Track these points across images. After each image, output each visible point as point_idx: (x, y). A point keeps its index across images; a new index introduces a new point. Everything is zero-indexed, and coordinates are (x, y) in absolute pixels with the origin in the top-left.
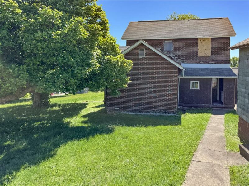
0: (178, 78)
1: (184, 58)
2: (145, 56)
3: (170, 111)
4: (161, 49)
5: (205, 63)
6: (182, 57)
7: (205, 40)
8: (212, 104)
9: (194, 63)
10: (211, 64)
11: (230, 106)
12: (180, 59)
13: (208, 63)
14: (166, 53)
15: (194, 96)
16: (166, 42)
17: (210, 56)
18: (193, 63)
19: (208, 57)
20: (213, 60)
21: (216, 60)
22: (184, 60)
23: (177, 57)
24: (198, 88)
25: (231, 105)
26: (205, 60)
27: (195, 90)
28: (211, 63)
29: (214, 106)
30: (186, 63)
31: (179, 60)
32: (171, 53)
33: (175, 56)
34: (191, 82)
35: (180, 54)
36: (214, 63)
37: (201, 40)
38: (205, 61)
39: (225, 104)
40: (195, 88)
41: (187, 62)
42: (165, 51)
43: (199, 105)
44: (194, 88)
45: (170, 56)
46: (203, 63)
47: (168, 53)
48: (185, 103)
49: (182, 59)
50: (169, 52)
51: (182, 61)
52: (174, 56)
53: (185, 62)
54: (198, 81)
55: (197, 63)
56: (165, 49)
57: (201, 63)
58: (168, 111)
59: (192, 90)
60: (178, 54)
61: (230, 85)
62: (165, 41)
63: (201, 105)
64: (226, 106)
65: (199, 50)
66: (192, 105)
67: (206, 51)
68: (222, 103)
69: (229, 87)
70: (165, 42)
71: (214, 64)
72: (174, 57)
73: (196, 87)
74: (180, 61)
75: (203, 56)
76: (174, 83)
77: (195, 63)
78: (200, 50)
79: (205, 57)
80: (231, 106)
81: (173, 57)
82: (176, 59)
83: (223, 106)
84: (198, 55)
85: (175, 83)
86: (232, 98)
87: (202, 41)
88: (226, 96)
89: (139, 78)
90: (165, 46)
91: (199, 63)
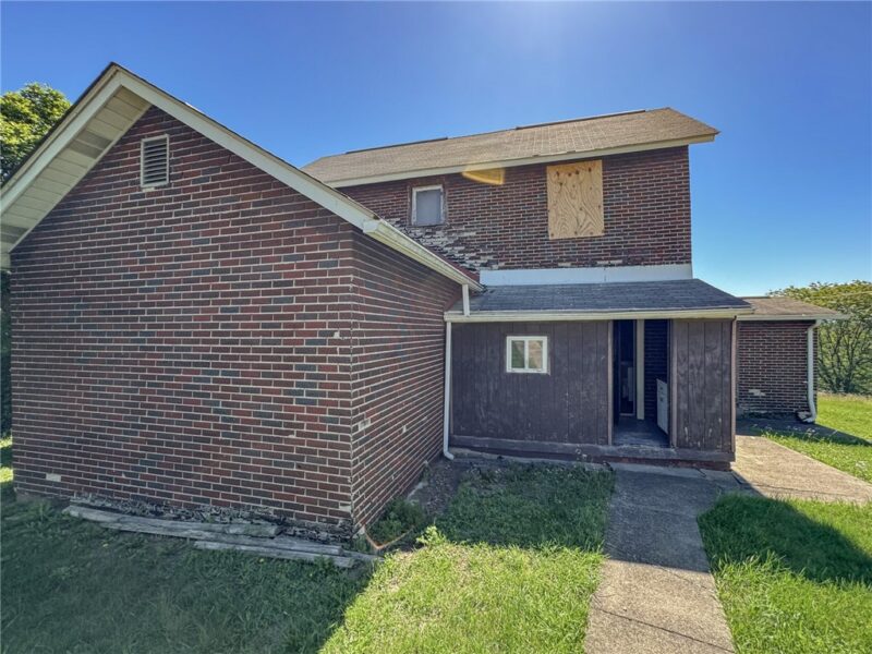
0: (445, 323)
1: (492, 251)
2: (171, 178)
3: (313, 518)
4: (398, 219)
5: (578, 265)
6: (482, 246)
7: (577, 173)
8: (614, 444)
9: (531, 267)
10: (606, 266)
11: (707, 453)
12: (474, 254)
13: (594, 265)
14: (419, 232)
15: (522, 404)
16: (418, 193)
17: (599, 232)
18: (527, 267)
19: (592, 239)
20: (615, 253)
21: (629, 251)
22: (491, 258)
23: (463, 248)
24: (544, 369)
25: (712, 448)
26: (582, 253)
27: (528, 374)
28: (607, 262)
29: (621, 454)
30: (500, 268)
31: (471, 258)
32: (439, 233)
33: (456, 244)
34: (510, 339)
35: (473, 234)
36: (620, 261)
37: (558, 174)
38: (581, 258)
39: (682, 445)
40: (527, 370)
41: (502, 264)
42: (416, 227)
43: (547, 443)
44: (523, 367)
45: (435, 244)
46: (569, 264)
47: (427, 233)
48: (483, 435)
49: (484, 255)
50: (432, 229)
51: (484, 260)
52: (451, 242)
53: (495, 266)
54: (540, 333)
55: (547, 267)
56: (414, 221)
57: (560, 264)
58: (298, 516)
59: (513, 375)
60: (466, 234)
61: (707, 349)
62: (415, 190)
63: (560, 445)
64: (689, 454)
65: (552, 215)
66: (515, 445)
67: (582, 216)
68: (665, 438)
69: (703, 362)
70: (414, 194)
71: (619, 265)
72: (448, 249)
73: (532, 366)
74: (473, 262)
75: (572, 235)
76: (332, 334)
77: (536, 267)
78: (558, 215)
79: (580, 239)
80: (715, 452)
81: (447, 246)
82: (457, 255)
83: (670, 453)
84: (550, 233)
85: (337, 336)
86: (715, 416)
87: (562, 175)
88: (684, 406)
89: (142, 312)
90: (414, 208)
91: (555, 265)
